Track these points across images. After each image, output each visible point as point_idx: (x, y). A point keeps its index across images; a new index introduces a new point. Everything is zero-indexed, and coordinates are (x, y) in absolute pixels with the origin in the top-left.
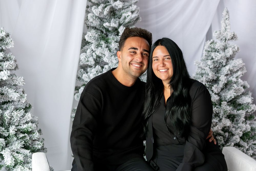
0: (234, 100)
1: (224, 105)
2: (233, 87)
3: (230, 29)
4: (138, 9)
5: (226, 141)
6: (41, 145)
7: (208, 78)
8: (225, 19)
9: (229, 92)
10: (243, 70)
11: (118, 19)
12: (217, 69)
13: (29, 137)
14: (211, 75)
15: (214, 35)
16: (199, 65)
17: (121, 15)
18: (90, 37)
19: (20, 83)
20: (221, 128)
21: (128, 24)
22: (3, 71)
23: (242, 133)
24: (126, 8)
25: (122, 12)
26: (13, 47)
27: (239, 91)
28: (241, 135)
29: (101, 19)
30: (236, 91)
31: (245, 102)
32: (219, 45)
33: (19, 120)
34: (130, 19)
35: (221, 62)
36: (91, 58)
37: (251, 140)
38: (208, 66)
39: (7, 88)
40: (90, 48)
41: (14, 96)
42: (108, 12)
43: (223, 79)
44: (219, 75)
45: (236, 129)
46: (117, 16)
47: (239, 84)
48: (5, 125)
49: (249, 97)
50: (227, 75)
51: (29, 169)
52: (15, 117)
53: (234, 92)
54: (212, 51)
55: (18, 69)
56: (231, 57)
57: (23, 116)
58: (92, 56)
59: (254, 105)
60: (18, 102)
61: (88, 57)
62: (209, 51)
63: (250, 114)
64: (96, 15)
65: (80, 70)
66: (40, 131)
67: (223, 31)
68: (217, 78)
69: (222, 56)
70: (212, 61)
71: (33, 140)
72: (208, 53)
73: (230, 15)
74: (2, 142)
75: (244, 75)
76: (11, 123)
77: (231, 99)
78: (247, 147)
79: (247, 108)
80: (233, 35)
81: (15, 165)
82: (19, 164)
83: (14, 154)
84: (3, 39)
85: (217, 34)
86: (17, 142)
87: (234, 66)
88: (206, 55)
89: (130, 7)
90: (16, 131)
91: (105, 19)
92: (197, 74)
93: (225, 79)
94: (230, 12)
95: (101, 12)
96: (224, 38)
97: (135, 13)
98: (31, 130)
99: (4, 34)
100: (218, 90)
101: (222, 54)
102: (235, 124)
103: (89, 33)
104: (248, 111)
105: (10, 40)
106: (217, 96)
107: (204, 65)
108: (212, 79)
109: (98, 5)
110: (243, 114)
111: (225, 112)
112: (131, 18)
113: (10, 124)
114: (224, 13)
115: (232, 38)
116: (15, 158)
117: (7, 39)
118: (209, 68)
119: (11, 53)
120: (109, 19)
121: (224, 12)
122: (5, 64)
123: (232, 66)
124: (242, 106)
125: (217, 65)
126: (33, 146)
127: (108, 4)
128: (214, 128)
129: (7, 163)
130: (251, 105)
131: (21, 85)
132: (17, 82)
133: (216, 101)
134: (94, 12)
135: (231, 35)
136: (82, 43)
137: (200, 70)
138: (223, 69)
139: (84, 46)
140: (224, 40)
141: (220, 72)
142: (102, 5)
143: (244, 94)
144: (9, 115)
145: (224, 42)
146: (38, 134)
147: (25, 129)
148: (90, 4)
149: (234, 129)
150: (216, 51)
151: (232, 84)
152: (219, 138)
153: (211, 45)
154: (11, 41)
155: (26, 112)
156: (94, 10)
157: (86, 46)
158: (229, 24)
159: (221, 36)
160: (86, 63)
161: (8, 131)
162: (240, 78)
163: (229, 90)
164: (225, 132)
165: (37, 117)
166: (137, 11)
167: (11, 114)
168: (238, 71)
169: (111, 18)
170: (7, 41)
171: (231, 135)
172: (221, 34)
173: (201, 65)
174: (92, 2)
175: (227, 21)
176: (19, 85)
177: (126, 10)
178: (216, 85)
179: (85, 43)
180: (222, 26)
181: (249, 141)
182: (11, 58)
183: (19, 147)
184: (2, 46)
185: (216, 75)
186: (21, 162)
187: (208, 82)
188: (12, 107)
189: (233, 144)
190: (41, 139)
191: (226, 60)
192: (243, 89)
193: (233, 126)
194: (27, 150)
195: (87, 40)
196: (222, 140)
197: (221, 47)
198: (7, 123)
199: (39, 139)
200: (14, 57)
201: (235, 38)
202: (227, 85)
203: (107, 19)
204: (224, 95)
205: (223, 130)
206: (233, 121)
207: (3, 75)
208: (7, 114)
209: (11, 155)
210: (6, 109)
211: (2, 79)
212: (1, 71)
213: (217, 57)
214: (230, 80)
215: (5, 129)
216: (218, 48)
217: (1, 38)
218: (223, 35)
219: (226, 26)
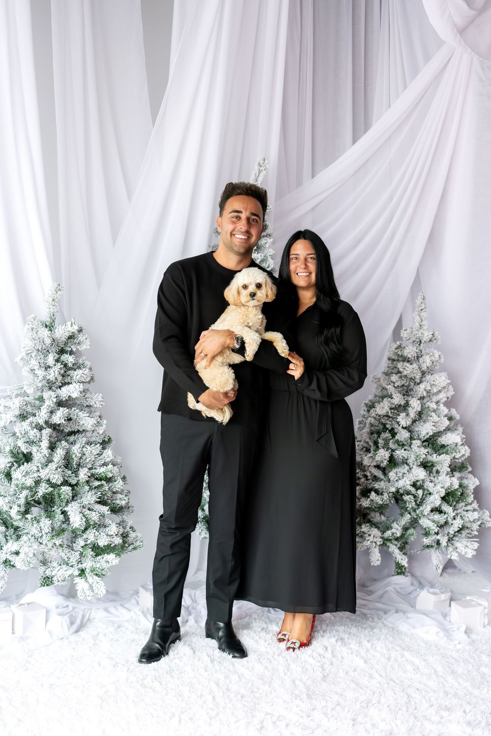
0: (433, 437)
1: (416, 445)
2: (431, 418)
3: (428, 325)
5: (418, 503)
6: (124, 500)
7: (392, 403)
8: (420, 310)
9: (425, 425)
10: (448, 391)
12: (406, 389)
13: (108, 487)
14: (397, 399)
15: (404, 334)
16: (378, 381)
19: (97, 402)
20: (411, 482)
22: (71, 383)
23: (444, 491)
26: (89, 347)
27: (441, 424)
28: (443, 495)
30: (435, 423)
31: (450, 442)
32: (410, 350)
33: (94, 459)
35: (414, 378)
37: (461, 504)
38: (392, 384)
39: (78, 411)
41: (87, 423)
44: (410, 398)
45: (435, 485)
47: (440, 413)
48: (71, 467)
49: (458, 435)
50: (422, 398)
51: (107, 535)
52: (87, 455)
53: (433, 425)
54: (398, 360)
55: (94, 381)
56: (429, 371)
57: (99, 455)
59: (466, 447)
60: (93, 433)
62: (394, 360)
63: (460, 461)
66: (124, 478)
67: (417, 328)
68: (406, 402)
69: (413, 369)
70: (399, 375)
71: (114, 493)
72: (392, 363)
73: (427, 304)
74: (68, 492)
75: (450, 399)
76: (82, 464)
77: (428, 436)
78: (452, 514)
79: (453, 451)
80: (431, 336)
81: (86, 529)
82: (91, 527)
83: (84, 511)
84: (74, 336)
85: (407, 333)
86: (90, 494)
87: (433, 384)
88: (390, 365)
90: (89, 477)
93: (418, 404)
94: (428, 299)
96: (418, 340)
98: (111, 476)
99: (75, 328)
100: (406, 422)
102: (434, 477)
104: (455, 456)
105: (84, 338)
106: (405, 430)
107: (386, 381)
108: (397, 404)
110: (446, 460)
111: (418, 456)
113: (79, 465)
114: (418, 300)
115: (431, 341)
116: (85, 518)
117: (79, 336)
118: (394, 386)
119: (85, 358)
122: (76, 373)
123: (430, 384)
124: (446, 448)
125: (406, 383)
126: (114, 502)
128: (400, 481)
129: (74, 524)
130: (462, 447)
131: (98, 406)
132: (93, 401)
133: (405, 439)
135: (428, 336)
137: (380, 390)
138: (416, 388)
140: (418, 343)
141: (412, 393)
143: (451, 429)
144: (79, 451)
145: (417, 345)
146: (121, 482)
147: (103, 474)
149: (431, 485)
150: (406, 360)
151: (429, 413)
152: (406, 498)
153: (398, 350)
154: (86, 339)
155: (104, 448)
158: (426, 318)
159: (413, 336)
161: (76, 477)
162: (443, 403)
163: (424, 422)
164: (417, 490)
165: (120, 457)
167: (82, 450)
168: (440, 392)
170: (79, 339)
171: (427, 494)
172: (413, 333)
173: (382, 382)
175: (423, 314)
176: (95, 406)
178: (404, 413)
180: (416, 321)
181: (458, 504)
182: (85, 364)
183: (93, 500)
184: (71, 347)
185: (404, 399)
186: (94, 525)
187: (391, 409)
188: (83, 440)
190: (126, 491)
191: (420, 374)
192: (447, 420)
193: (430, 479)
194: (104, 507)
196: (412, 501)
197: (413, 353)
198: (76, 464)
199: (122, 490)
200: (89, 363)
201: (435, 339)
202: (421, 415)
204: (417, 430)
205: (414, 485)
206: (431, 472)
207: (72, 391)
208: (76, 449)
209: (80, 513)
210: (73, 443)
211: (69, 396)
212: (69, 383)
213: (406, 370)
214: (427, 406)
215: (72, 473)
216: (408, 356)
217: (71, 335)
218: (417, 334)
219: (422, 321)
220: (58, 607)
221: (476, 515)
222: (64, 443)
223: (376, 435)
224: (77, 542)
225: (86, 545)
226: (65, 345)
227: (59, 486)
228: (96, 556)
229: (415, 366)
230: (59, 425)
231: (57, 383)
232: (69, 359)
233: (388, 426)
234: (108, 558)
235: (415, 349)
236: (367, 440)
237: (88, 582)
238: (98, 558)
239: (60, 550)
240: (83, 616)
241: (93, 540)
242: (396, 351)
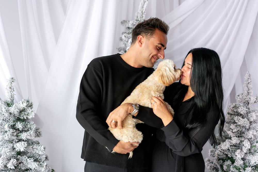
7: (231, 143)
8: (247, 83)
9: (254, 157)
15: (238, 99)
32: (242, 109)
35: (245, 126)
39: (27, 158)
43: (246, 144)
44: (243, 139)
54: (234, 115)
62: (232, 115)
67: (246, 95)
68: (240, 142)
69: (244, 121)
70: (235, 124)
73: (252, 79)
77: (256, 164)
84: (24, 110)
85: (240, 98)
88: (229, 118)
93: (249, 144)
94: (252, 76)
99: (25, 105)
100: (241, 156)
105: (31, 111)
108: (235, 143)
114: (246, 78)
115: (255, 102)
118: (232, 132)
121: (246, 75)
131: (41, 154)
132: (37, 151)
133: (240, 165)
135: (253, 100)
140: (246, 104)
141: (243, 135)
145: (247, 105)
150: (239, 114)
158: (251, 88)
159: (244, 100)
163: (253, 155)
170: (28, 112)
172: (243, 98)
175: (249, 85)
178: (239, 150)
180: (244, 89)
182: (32, 128)
184: (24, 116)
185: (239, 139)
187: (231, 146)
191: (249, 124)
197: (244, 111)
204: (248, 159)
213: (240, 122)
214: (254, 144)
216: (241, 113)
217: (22, 109)
218: (246, 98)
219: (249, 90)
223: (221, 161)
226: (19, 115)
229: (246, 119)
232: (19, 125)
233: (229, 156)
235: (245, 109)
236: (216, 164)
242: (233, 109)
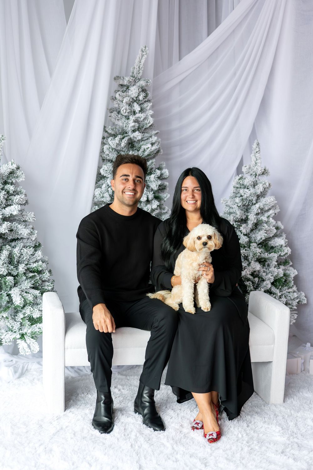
0: (265, 241)
1: (254, 247)
2: (264, 228)
3: (261, 163)
4: (158, 140)
6: (50, 286)
7: (236, 217)
8: (255, 152)
9: (260, 233)
10: (275, 209)
11: (137, 152)
12: (246, 208)
13: (39, 277)
14: (239, 214)
15: (244, 169)
16: (226, 203)
17: (140, 148)
18: (106, 170)
19: (30, 218)
20: (250, 272)
21: (148, 157)
22: (12, 205)
23: (273, 279)
24: (146, 140)
25: (141, 143)
26: (24, 180)
27: (271, 231)
28: (272, 281)
29: (117, 151)
30: (267, 231)
31: (277, 244)
32: (248, 180)
33: (29, 258)
34: (149, 152)
35: (251, 200)
36: (107, 193)
37: (285, 288)
38: (236, 204)
39: (17, 224)
40: (106, 183)
41: (24, 233)
42: (126, 143)
43: (252, 218)
44: (249, 214)
45: (267, 274)
46: (135, 148)
47: (270, 224)
48: (13, 263)
49: (283, 239)
50: (257, 214)
51: (39, 310)
52: (24, 255)
53: (265, 233)
54: (241, 188)
55: (28, 204)
56: (262, 195)
57: (33, 255)
58: (108, 191)
59: (288, 248)
60: (27, 240)
61: (103, 193)
62: (238, 188)
63: (284, 258)
64: (113, 147)
65: (94, 207)
66: (50, 271)
67: (253, 165)
68: (246, 217)
69: (251, 193)
70: (241, 198)
71: (43, 281)
72: (236, 190)
73: (261, 148)
74: (11, 280)
75: (277, 214)
76: (20, 261)
77: (262, 241)
78: (280, 295)
79: (279, 251)
80: (263, 170)
81: (24, 306)
82: (28, 305)
83: (23, 294)
84: (13, 172)
85: (246, 169)
86: (26, 281)
87: (265, 204)
88: (235, 191)
89: (150, 138)
90: (25, 270)
91: (123, 151)
92: (225, 213)
93: (255, 218)
94: (261, 145)
95: (118, 144)
96: (254, 173)
97: (156, 145)
98: (41, 269)
99: (14, 166)
100: (246, 231)
101: (252, 190)
102: (266, 269)
103: (105, 166)
104: (280, 254)
105: (21, 173)
106: (246, 237)
107: (232, 203)
108: (240, 218)
109: (115, 136)
110: (275, 257)
111: (255, 254)
112: (151, 151)
113: (18, 262)
114: (255, 146)
115: (263, 174)
116: (24, 298)
117: (17, 172)
118: (238, 206)
119: (21, 187)
120: (127, 151)
121: (254, 144)
122: (15, 198)
123: (263, 204)
124: (274, 249)
125: (246, 203)
126: (43, 287)
127: (126, 135)
129: (16, 303)
130: (284, 248)
131: (31, 221)
132: (27, 217)
133: (245, 243)
134: (111, 144)
135: (261, 170)
136: (97, 177)
137: (228, 209)
138: (253, 207)
139: (99, 181)
140: (254, 175)
141: (250, 211)
142: (120, 136)
143: (277, 236)
144: (18, 252)
145: (254, 177)
146: (48, 274)
147: (35, 268)
148: (106, 135)
149: (264, 274)
151: (262, 224)
152: (247, 283)
153: (240, 180)
154: (22, 174)
155: (35, 251)
156: (111, 142)
157: (101, 181)
158: (260, 158)
159: (251, 171)
160: (101, 199)
161: (16, 270)
162: (272, 217)
163: (259, 230)
164: (254, 278)
165: (47, 257)
166: (158, 143)
167: (21, 252)
168: (270, 209)
169: (129, 150)
170: (17, 174)
171: (261, 281)
172: (251, 169)
173: (229, 203)
174: (108, 133)
175: (257, 155)
176: (29, 221)
177: (145, 142)
178: (245, 225)
179: (100, 177)
180: (252, 160)
181: (283, 288)
182: (22, 192)
183: (29, 286)
184: (12, 179)
185: (245, 214)
186: (30, 303)
187: (236, 222)
188: (21, 245)
189: (263, 290)
190: (52, 280)
191: (256, 197)
192: (275, 229)
193: (263, 270)
194: (37, 291)
195: (102, 174)
196: (251, 285)
197: (251, 183)
198: (16, 262)
199: (49, 280)
200: (25, 191)
201: (266, 173)
202: (257, 226)
203: (124, 152)
204: (254, 236)
205: (252, 274)
206: (264, 265)
207: (13, 210)
208: (16, 251)
209: (20, 295)
210: (14, 247)
211: (11, 214)
212: (10, 205)
213: (246, 194)
214: (261, 219)
215: (14, 268)
216: (247, 184)
217: (11, 171)
218: (253, 169)
219: (257, 160)
220: (5, 361)
221: (296, 295)
222: (8, 247)
224: (18, 316)
225: (24, 317)
226: (7, 178)
227: (4, 276)
228: (32, 325)
230: (4, 234)
231: (2, 205)
232: (11, 188)
234: (40, 326)
235: (252, 180)
237: (26, 343)
238: (33, 326)
239: (7, 321)
240: (23, 368)
241: (29, 313)
242: (239, 181)
